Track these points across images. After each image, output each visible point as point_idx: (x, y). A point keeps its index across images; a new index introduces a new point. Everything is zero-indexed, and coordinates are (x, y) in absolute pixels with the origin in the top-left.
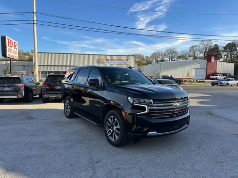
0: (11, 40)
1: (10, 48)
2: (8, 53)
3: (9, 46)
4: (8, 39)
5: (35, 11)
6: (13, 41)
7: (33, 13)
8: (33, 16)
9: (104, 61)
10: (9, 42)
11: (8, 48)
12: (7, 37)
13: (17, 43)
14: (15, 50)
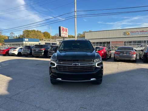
0: (64, 28)
1: (63, 32)
2: (62, 34)
3: (62, 31)
4: (62, 28)
5: (76, 11)
6: (65, 28)
7: (75, 11)
8: (75, 13)
9: (129, 33)
10: (62, 29)
11: (62, 32)
12: (61, 27)
13: (67, 29)
14: (66, 33)
